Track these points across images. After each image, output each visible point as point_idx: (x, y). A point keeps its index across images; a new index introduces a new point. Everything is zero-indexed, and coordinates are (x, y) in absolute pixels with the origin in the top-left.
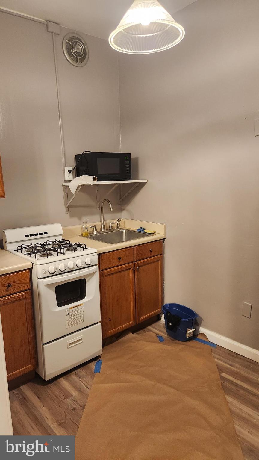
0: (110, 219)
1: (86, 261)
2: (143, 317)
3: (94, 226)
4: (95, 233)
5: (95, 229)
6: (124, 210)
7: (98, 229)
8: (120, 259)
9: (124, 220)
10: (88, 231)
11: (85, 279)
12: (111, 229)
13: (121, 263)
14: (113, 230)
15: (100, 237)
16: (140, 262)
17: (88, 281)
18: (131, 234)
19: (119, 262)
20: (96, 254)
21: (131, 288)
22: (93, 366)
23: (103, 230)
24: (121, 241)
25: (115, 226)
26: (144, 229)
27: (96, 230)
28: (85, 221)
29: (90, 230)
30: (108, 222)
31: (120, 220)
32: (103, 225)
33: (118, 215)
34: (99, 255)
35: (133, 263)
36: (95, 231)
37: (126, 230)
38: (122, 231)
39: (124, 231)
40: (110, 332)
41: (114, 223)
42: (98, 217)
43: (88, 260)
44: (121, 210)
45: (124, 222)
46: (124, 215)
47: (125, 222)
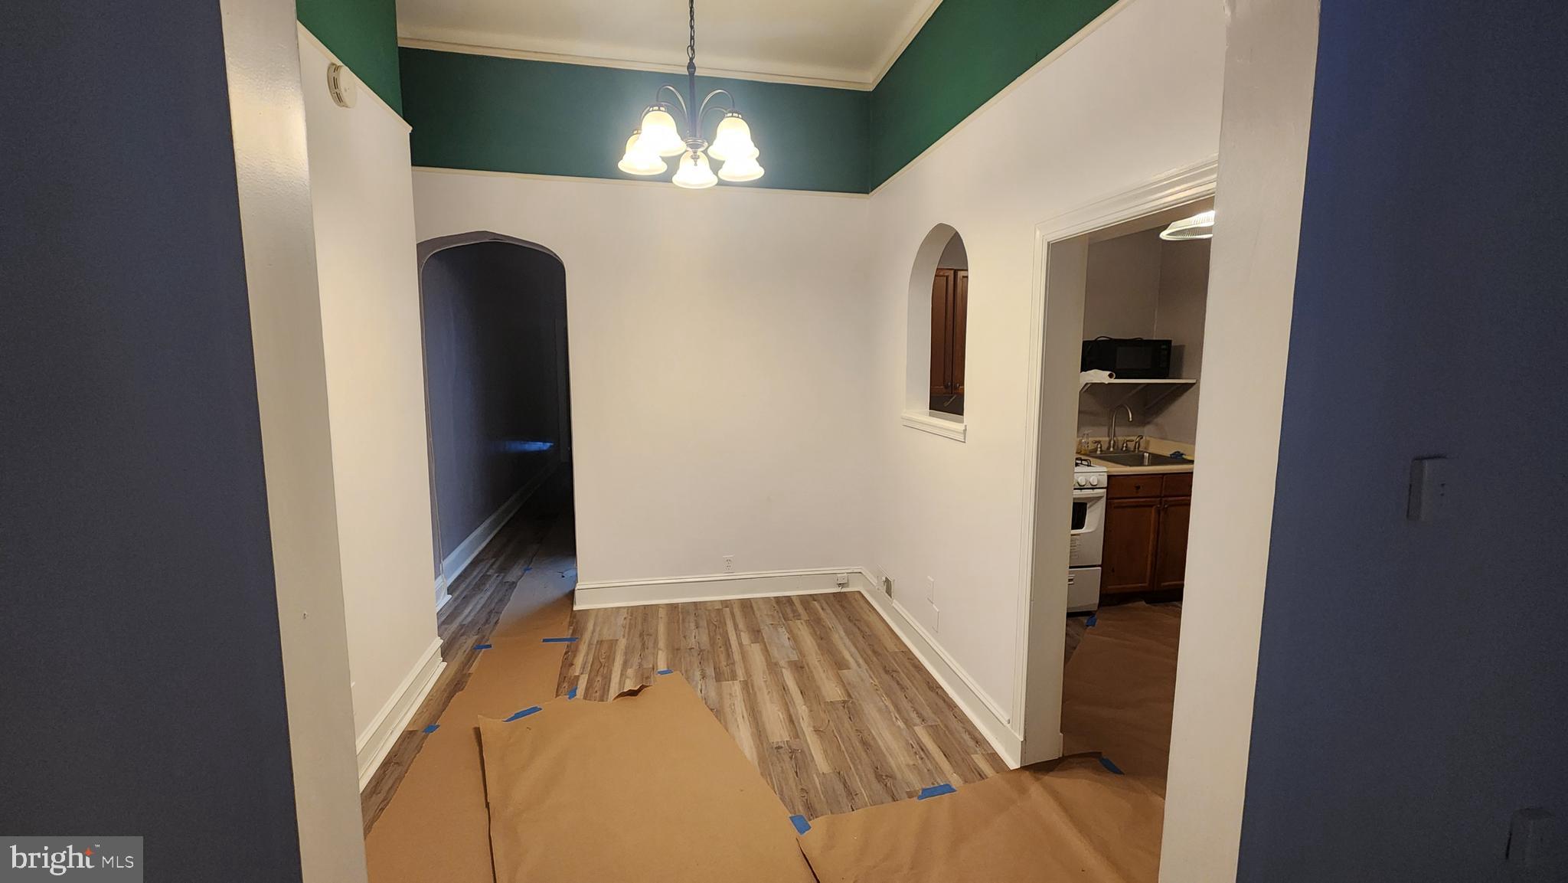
0: (1126, 436)
1: (1091, 480)
2: (1167, 584)
3: (1099, 442)
4: (1098, 452)
5: (1099, 446)
6: (1149, 423)
7: (1105, 447)
8: (1138, 488)
9: (1148, 438)
10: (1089, 448)
11: (1086, 504)
12: (1124, 449)
13: (1139, 495)
14: (1127, 450)
15: (1106, 457)
16: (1170, 499)
17: (1091, 506)
18: (1157, 459)
19: (1137, 492)
20: (1106, 474)
21: (1152, 536)
22: (1084, 620)
23: (1112, 449)
24: (1142, 464)
25: (1131, 445)
26: (1182, 454)
27: (1101, 448)
28: (1086, 432)
29: (1091, 447)
30: (1120, 438)
31: (1142, 438)
32: (1112, 442)
33: (1139, 430)
34: (1109, 477)
35: (1159, 499)
36: (1099, 449)
37: (1149, 453)
38: (1143, 455)
39: (1148, 455)
40: (1113, 588)
41: (1132, 441)
42: (1105, 429)
43: (1094, 480)
44: (1144, 423)
45: (1148, 443)
46: (1148, 430)
47: (1149, 441)
